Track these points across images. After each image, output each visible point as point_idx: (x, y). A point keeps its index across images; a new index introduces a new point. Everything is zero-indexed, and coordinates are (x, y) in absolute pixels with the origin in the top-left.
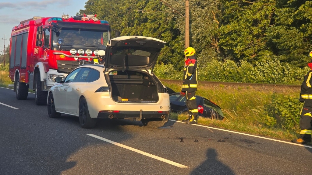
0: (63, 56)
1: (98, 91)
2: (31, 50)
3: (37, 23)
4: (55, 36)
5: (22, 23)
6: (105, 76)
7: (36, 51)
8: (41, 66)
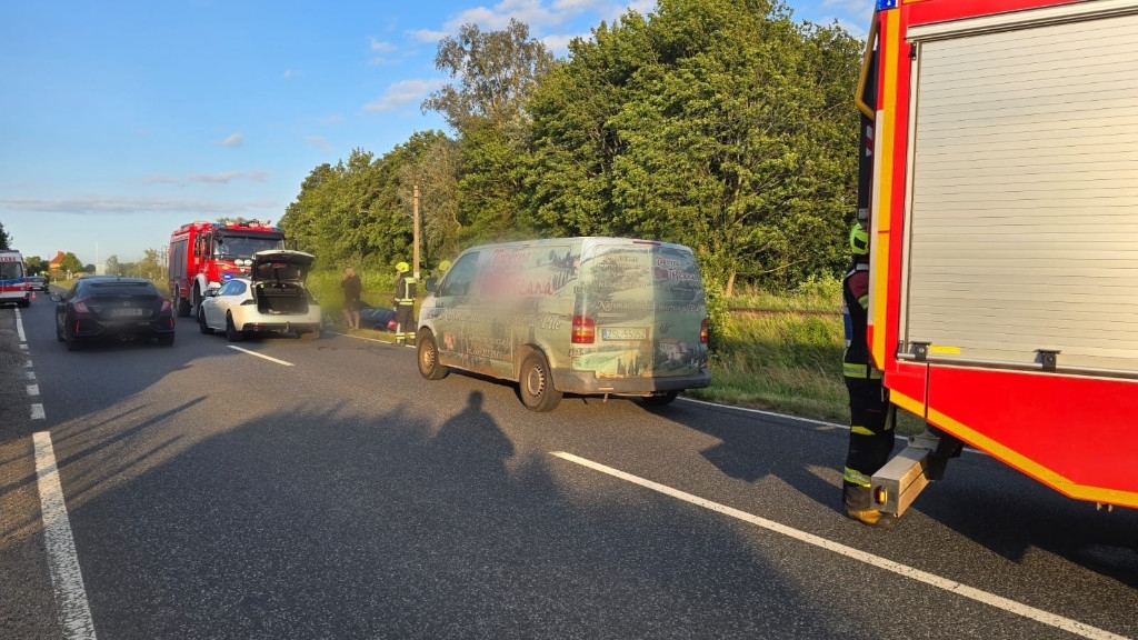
0: (226, 267)
1: (244, 303)
2: (191, 259)
3: (199, 228)
4: (217, 244)
5: (183, 227)
6: (252, 289)
7: (197, 261)
8: (201, 277)
